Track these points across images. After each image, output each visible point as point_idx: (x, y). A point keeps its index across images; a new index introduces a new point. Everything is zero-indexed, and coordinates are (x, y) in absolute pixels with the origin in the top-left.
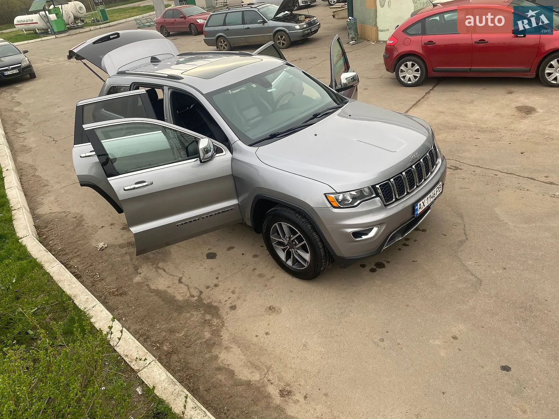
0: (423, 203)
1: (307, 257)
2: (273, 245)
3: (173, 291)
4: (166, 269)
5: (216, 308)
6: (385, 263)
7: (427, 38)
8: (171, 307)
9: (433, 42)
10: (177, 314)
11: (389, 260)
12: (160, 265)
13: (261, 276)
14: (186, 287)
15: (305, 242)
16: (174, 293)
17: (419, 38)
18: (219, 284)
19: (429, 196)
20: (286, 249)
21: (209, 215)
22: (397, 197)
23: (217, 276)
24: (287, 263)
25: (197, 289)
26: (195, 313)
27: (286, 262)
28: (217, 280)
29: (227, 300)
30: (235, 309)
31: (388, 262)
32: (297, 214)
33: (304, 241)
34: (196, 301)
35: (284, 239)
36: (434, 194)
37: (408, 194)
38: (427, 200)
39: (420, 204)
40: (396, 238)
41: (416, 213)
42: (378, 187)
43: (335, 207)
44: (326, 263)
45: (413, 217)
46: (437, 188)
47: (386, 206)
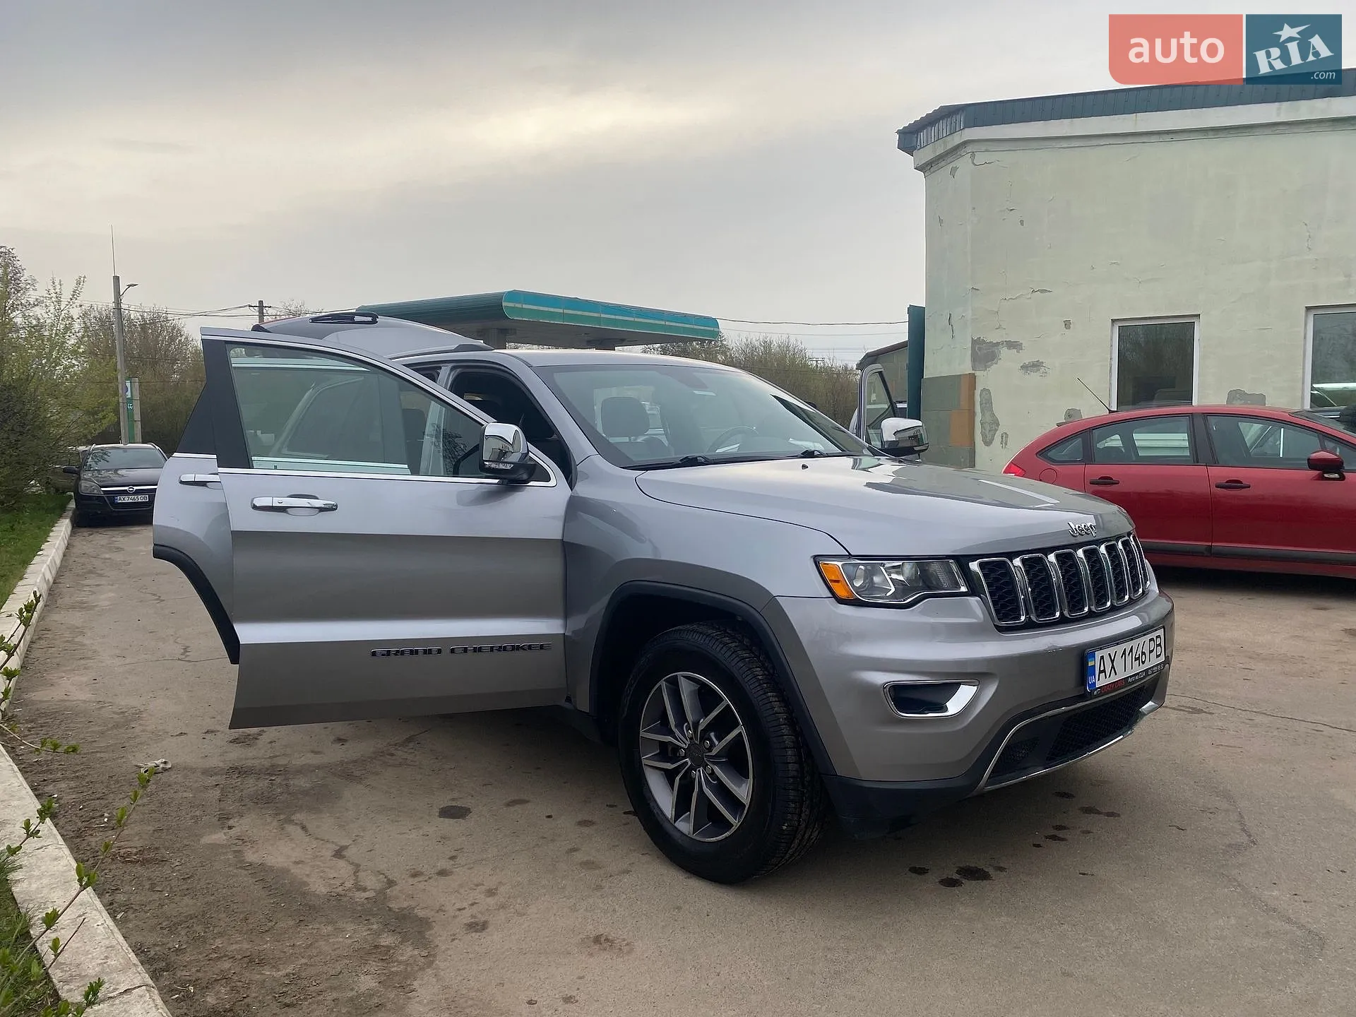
0: (1112, 661)
1: (743, 788)
2: (643, 761)
3: (307, 873)
4: (309, 826)
5: (425, 924)
6: (991, 871)
7: (1096, 471)
8: (282, 905)
9: (1111, 479)
10: (291, 923)
11: (1003, 865)
12: (298, 817)
13: (589, 865)
14: (350, 868)
15: (741, 729)
16: (308, 875)
17: (1080, 468)
18: (454, 870)
19: (1127, 646)
20: (677, 771)
21: (474, 647)
22: (1033, 616)
23: (454, 853)
24: (675, 824)
25: (383, 874)
26: (350, 927)
27: (675, 822)
28: (452, 862)
29: (464, 909)
30: (484, 929)
31: (1001, 869)
33: (739, 724)
34: (366, 902)
35: (679, 734)
36: (1143, 653)
37: (1063, 621)
38: (1122, 657)
39: (1102, 657)
40: (1029, 767)
41: (1091, 680)
42: (974, 566)
43: (841, 601)
44: (801, 807)
45: (1083, 697)
46: (1151, 640)
47: (1001, 629)
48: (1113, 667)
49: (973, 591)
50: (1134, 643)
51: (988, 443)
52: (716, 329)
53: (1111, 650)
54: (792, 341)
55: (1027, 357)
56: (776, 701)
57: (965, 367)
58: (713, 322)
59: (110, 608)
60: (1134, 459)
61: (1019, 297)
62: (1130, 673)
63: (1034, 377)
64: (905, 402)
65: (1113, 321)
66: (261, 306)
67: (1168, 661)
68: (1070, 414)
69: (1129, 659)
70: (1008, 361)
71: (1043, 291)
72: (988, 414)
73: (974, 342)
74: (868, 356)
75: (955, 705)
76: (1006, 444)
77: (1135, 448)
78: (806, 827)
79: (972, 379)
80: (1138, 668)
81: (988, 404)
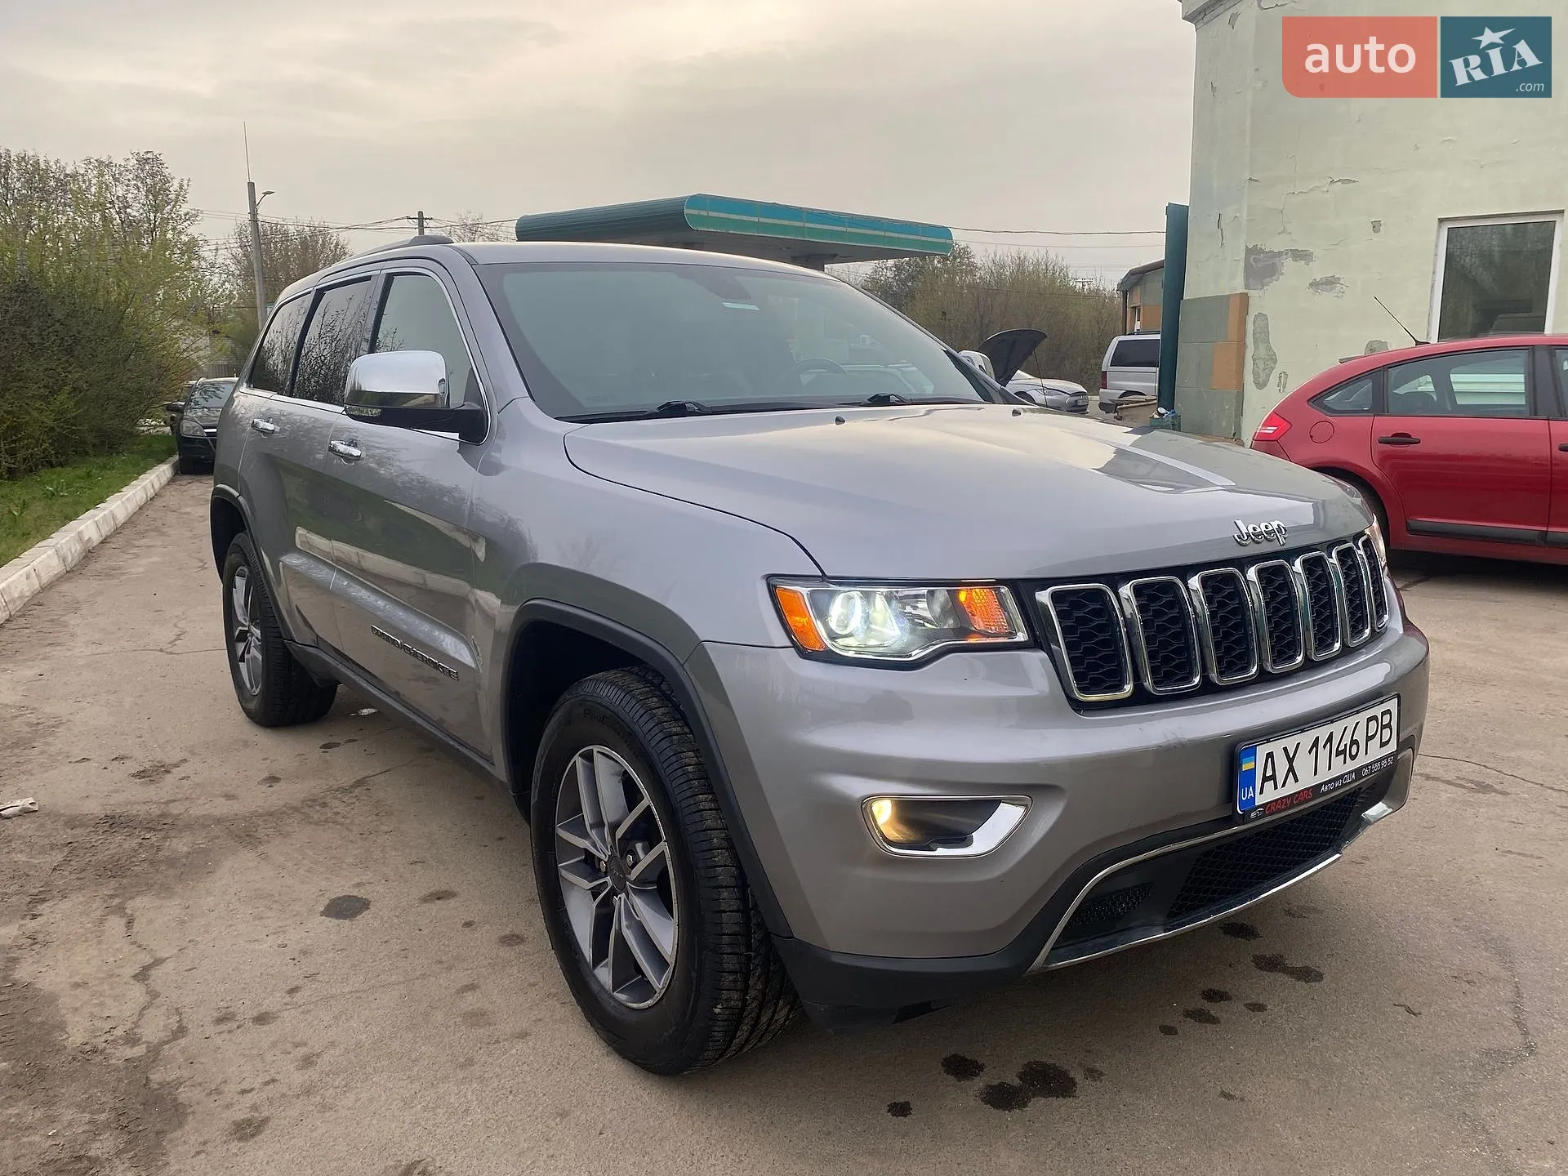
0: (1290, 760)
1: (666, 935)
2: (564, 873)
3: (78, 1005)
4: (139, 920)
5: (178, 1114)
6: (1078, 1076)
7: (1389, 425)
9: (1410, 436)
11: (1098, 1065)
12: (136, 903)
14: (142, 1000)
15: (663, 847)
16: (76, 1010)
17: (1365, 421)
18: (281, 1014)
19: (1322, 733)
22: (1148, 684)
23: (300, 982)
24: (594, 971)
25: (180, 1014)
27: (594, 965)
28: (287, 999)
29: (251, 1091)
30: (254, 1135)
31: (1093, 1074)
32: (655, 699)
33: (662, 837)
34: (123, 1064)
35: (599, 844)
36: (1354, 742)
37: (1208, 689)
38: (1310, 752)
39: (1270, 755)
40: (1136, 927)
41: (1244, 795)
42: (1044, 597)
43: (804, 653)
44: (746, 979)
45: (1229, 820)
46: (1369, 720)
47: (1079, 707)
48: (1291, 769)
49: (1039, 641)
50: (1336, 728)
51: (1261, 385)
52: (948, 241)
53: (1290, 742)
54: (1052, 256)
55: (1318, 272)
56: (710, 809)
57: (1238, 286)
58: (945, 232)
59: (137, 577)
60: (1450, 409)
61: (1311, 190)
62: (1324, 775)
63: (1326, 299)
64: (1158, 333)
65: (1441, 221)
66: (421, 218)
67: (1408, 743)
68: (1371, 348)
69: (1323, 754)
70: (1292, 275)
71: (1345, 181)
72: (1262, 347)
73: (1249, 252)
74: (1132, 273)
75: (986, 838)
76: (1284, 387)
77: (1452, 394)
78: (761, 1007)
79: (1244, 299)
80: (1340, 767)
81: (1263, 335)
